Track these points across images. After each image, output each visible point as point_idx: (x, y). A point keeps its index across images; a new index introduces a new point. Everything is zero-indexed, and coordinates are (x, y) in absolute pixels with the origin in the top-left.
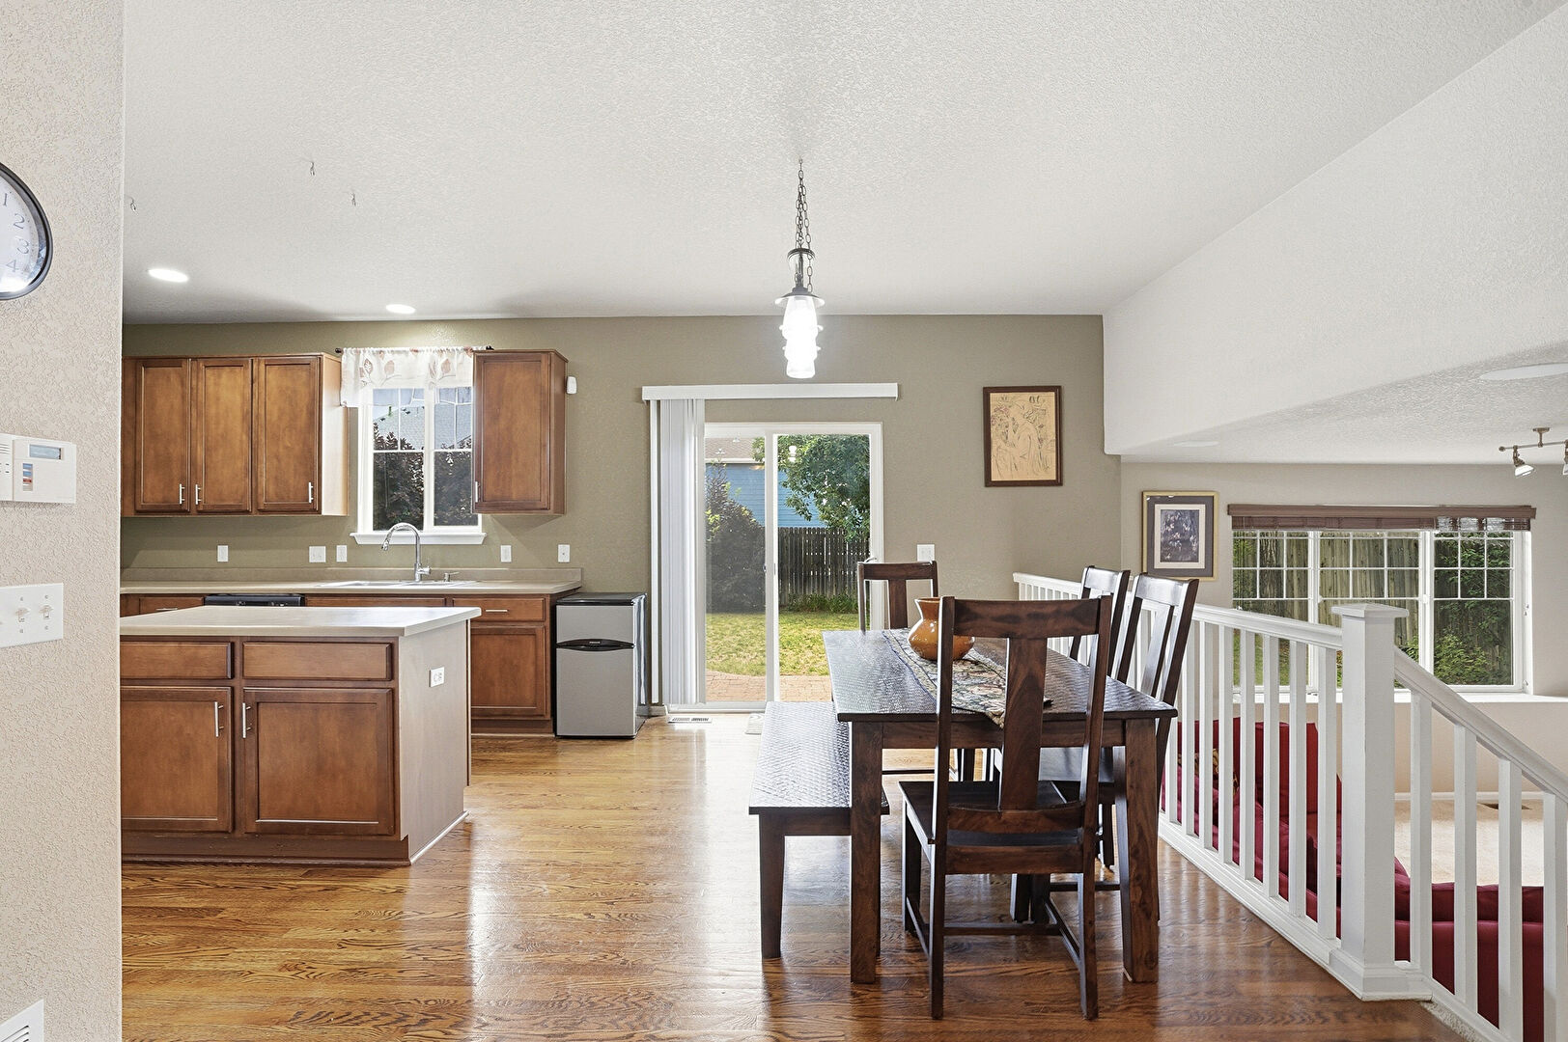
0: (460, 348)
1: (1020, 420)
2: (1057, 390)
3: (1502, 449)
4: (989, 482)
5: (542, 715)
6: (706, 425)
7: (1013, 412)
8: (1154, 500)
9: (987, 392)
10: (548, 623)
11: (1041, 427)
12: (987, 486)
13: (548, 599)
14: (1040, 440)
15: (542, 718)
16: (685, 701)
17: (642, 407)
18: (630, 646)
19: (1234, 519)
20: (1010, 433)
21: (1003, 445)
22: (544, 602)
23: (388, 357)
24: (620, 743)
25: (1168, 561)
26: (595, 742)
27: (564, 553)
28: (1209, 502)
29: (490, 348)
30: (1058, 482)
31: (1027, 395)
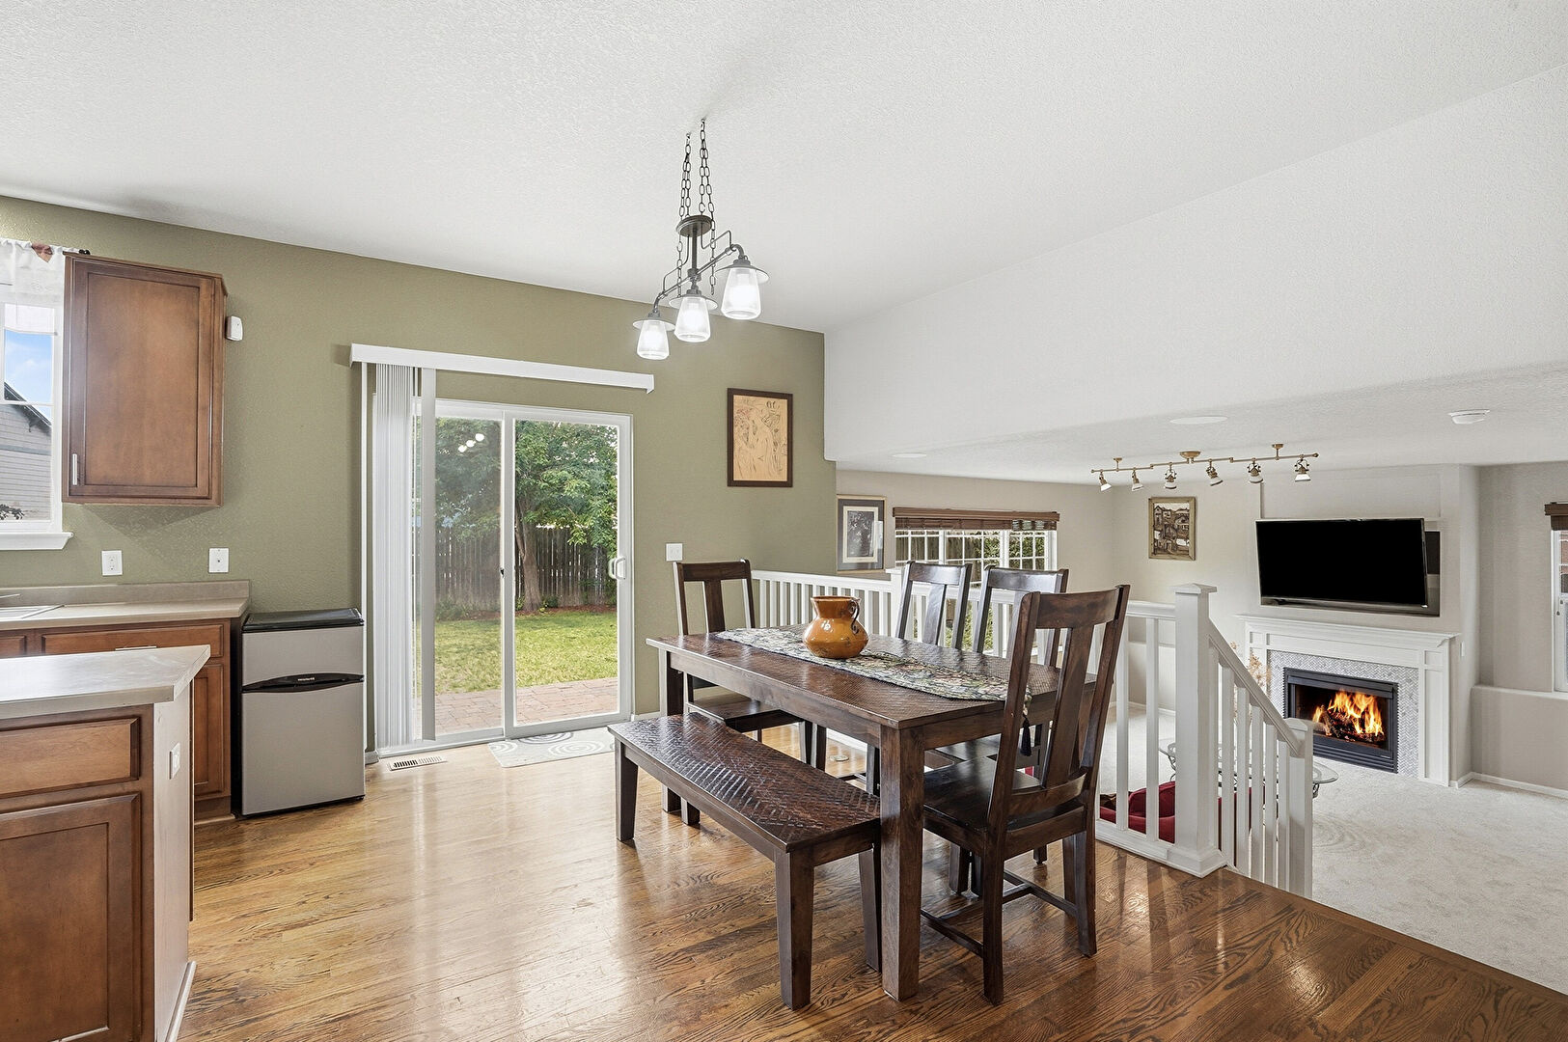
0: (24, 244)
1: (759, 423)
2: (789, 397)
3: (1093, 471)
4: (732, 482)
5: (219, 792)
6: (438, 401)
7: (753, 415)
8: (842, 503)
9: (731, 393)
10: (227, 660)
11: (776, 431)
12: (729, 485)
13: (228, 625)
14: (775, 444)
15: (218, 796)
16: (407, 740)
17: (344, 371)
18: (358, 679)
19: (897, 520)
20: (751, 435)
21: (744, 447)
22: (222, 629)
24: (349, 810)
25: (853, 556)
26: (308, 814)
27: (219, 560)
28: (881, 504)
29: (88, 253)
30: (788, 484)
31: (764, 400)
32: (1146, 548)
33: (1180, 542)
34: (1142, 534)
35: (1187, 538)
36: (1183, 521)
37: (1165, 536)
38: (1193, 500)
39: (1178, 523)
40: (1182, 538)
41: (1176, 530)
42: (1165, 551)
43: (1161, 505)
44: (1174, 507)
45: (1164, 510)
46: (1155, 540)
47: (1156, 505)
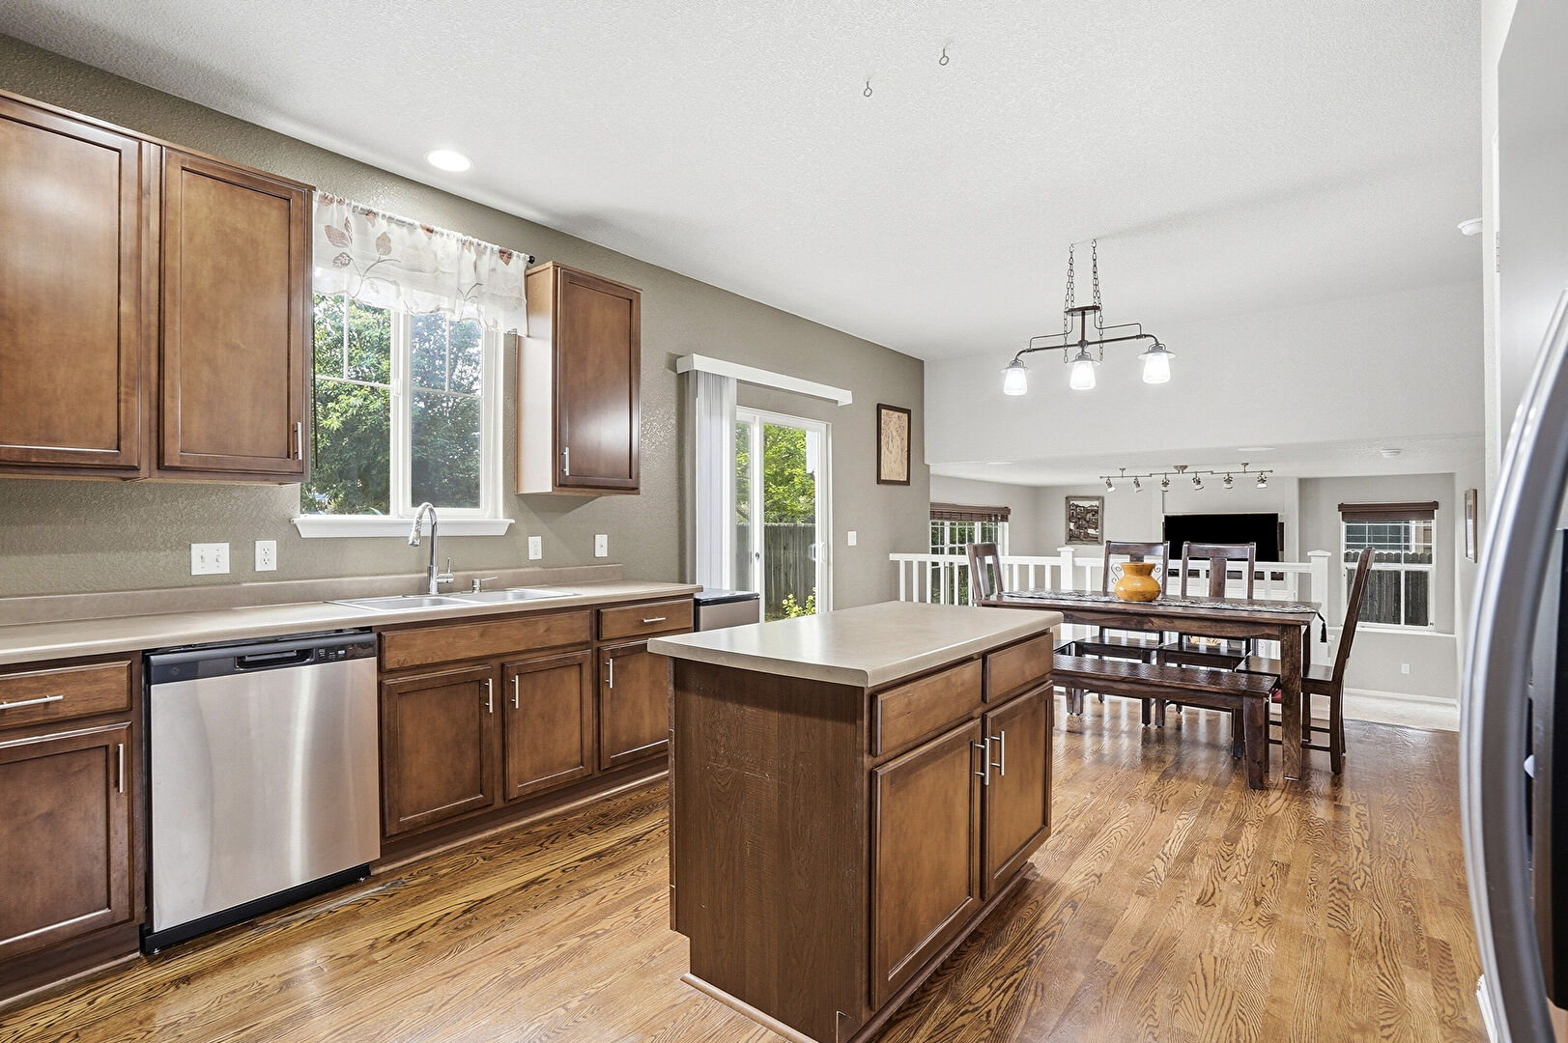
0: (494, 248)
2: (908, 412)
4: (879, 481)
7: (891, 426)
9: (880, 407)
11: (903, 440)
13: (691, 600)
14: (902, 450)
20: (890, 443)
21: (886, 452)
22: (691, 603)
23: (381, 225)
27: (602, 546)
31: (897, 414)
32: (1063, 535)
33: (1091, 531)
34: (1059, 524)
35: (1096, 528)
36: (1093, 515)
37: (1079, 527)
38: (1101, 499)
39: (1089, 516)
40: (1092, 528)
41: (1088, 522)
42: (1078, 538)
43: (1076, 503)
44: (1086, 504)
45: (1077, 506)
46: (1071, 530)
47: (1072, 502)
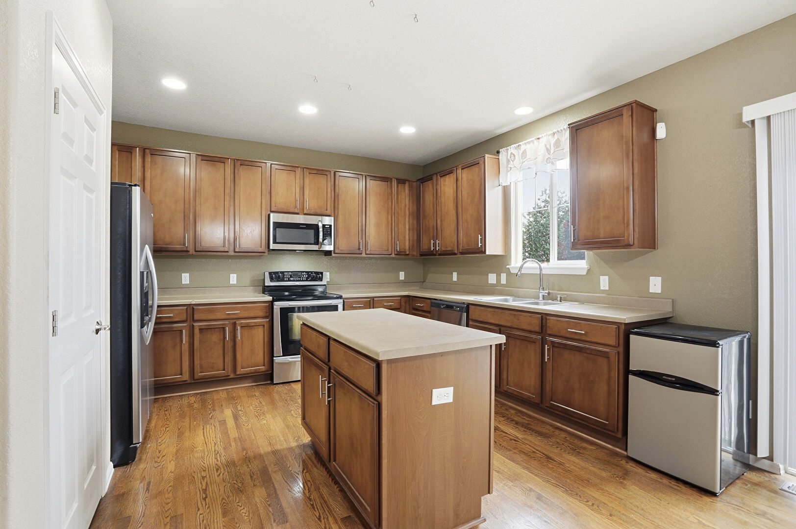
0: (566, 127)
5: (613, 432)
10: (621, 349)
13: (622, 327)
22: (619, 329)
23: (523, 147)
27: (655, 285)
